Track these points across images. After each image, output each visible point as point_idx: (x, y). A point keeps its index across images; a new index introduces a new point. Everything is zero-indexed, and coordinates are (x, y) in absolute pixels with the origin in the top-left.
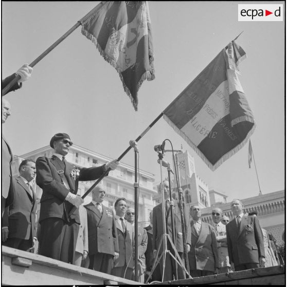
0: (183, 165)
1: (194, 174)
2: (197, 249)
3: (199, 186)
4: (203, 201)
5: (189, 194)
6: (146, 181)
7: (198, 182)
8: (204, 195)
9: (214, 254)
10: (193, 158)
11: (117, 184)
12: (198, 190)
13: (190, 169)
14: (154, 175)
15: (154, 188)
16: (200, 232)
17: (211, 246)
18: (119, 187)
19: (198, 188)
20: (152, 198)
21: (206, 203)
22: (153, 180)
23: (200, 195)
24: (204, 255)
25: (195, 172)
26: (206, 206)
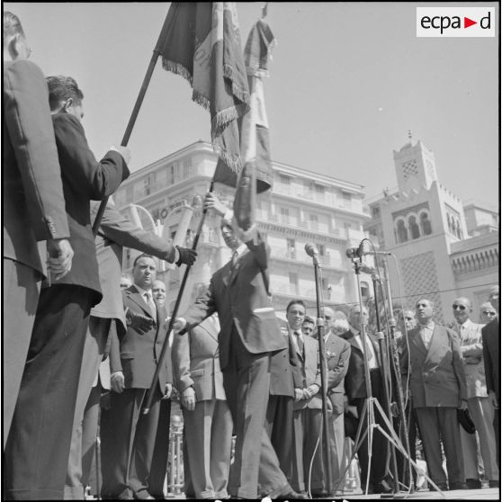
0: (413, 168)
1: (434, 184)
2: (426, 374)
3: (446, 204)
4: (454, 228)
5: (429, 218)
6: (349, 199)
7: (443, 197)
8: (456, 218)
9: (457, 378)
10: (432, 154)
11: (298, 209)
12: (444, 211)
13: (426, 174)
14: (362, 187)
15: (365, 210)
16: (430, 344)
17: (452, 364)
18: (302, 213)
19: (443, 206)
20: (361, 228)
21: (459, 233)
22: (361, 196)
23: (448, 219)
24: (439, 382)
25: (436, 179)
26: (459, 237)
